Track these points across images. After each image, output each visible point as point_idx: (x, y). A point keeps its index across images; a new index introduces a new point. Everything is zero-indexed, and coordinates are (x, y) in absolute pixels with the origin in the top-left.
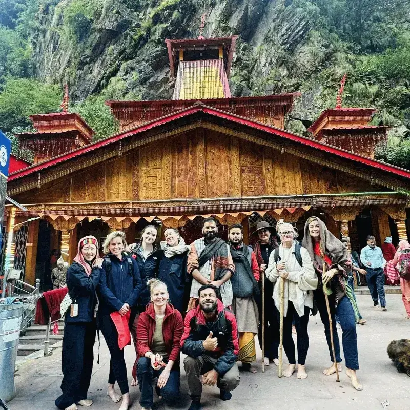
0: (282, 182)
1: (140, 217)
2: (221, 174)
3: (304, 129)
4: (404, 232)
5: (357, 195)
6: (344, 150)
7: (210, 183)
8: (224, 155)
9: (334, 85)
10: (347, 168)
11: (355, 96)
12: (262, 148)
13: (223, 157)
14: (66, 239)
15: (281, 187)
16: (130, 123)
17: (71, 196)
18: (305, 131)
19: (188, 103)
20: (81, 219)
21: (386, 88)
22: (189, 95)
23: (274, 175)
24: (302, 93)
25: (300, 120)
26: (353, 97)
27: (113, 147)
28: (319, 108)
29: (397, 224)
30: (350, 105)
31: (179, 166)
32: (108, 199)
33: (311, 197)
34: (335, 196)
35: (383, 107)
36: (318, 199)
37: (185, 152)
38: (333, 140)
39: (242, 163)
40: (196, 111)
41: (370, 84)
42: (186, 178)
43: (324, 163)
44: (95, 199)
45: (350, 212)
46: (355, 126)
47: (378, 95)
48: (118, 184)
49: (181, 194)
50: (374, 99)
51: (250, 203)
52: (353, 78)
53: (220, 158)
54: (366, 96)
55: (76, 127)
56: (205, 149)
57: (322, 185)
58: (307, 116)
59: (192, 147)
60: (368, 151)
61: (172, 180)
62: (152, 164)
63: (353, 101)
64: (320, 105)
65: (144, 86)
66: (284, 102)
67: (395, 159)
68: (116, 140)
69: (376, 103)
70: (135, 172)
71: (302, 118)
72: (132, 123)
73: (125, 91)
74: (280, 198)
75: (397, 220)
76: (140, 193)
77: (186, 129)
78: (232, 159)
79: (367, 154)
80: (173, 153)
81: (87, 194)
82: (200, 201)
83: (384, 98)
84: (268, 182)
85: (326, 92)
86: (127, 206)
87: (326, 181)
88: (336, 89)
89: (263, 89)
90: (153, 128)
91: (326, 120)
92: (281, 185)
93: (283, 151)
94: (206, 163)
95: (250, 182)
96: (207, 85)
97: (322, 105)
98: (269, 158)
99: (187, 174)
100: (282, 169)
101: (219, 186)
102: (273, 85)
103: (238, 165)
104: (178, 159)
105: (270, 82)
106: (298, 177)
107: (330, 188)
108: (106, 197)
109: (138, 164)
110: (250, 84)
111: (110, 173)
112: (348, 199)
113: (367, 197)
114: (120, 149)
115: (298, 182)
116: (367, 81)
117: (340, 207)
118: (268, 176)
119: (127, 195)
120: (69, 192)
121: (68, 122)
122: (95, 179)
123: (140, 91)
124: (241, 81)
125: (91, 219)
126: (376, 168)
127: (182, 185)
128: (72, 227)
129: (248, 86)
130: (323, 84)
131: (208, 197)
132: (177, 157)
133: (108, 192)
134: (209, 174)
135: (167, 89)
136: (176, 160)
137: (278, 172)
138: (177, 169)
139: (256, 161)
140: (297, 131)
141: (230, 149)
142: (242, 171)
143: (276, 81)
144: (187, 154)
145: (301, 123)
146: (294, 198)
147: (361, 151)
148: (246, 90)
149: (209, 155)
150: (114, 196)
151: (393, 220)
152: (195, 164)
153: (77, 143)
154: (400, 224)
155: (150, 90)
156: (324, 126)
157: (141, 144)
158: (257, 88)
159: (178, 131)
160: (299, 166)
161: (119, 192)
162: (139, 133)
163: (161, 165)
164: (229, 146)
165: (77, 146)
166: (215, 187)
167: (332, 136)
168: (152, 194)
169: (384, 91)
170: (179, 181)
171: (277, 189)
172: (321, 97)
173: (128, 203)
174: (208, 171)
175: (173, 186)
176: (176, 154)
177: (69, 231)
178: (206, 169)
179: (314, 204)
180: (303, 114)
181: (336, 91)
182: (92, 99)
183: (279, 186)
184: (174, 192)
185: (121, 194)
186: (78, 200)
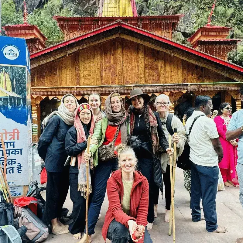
0: (170, 75)
1: (82, 97)
2: (132, 69)
3: (183, 38)
4: (240, 106)
5: (215, 84)
6: (210, 55)
7: (125, 75)
8: (134, 56)
9: (205, 8)
10: (211, 67)
11: (218, 16)
12: (159, 52)
13: (133, 58)
14: (35, 110)
15: (169, 79)
16: (70, 33)
17: (36, 82)
18: (184, 39)
19: (110, 20)
20: (44, 97)
21: (239, 11)
22: (109, 12)
23: (165, 70)
24: (183, 12)
25: (181, 32)
26: (217, 17)
27: (62, 50)
28: (194, 24)
29: (236, 102)
30: (214, 22)
31: (105, 64)
32: (60, 84)
33: (187, 85)
34: (202, 84)
35: (235, 24)
36: (191, 86)
37: (109, 54)
38: (203, 49)
39: (146, 62)
40: (117, 26)
41: (229, 7)
42: (110, 71)
43: (197, 64)
44: (52, 85)
45: (210, 94)
46: (218, 39)
47: (233, 16)
48: (66, 75)
49: (107, 82)
50: (230, 18)
51: (150, 88)
52: (218, 2)
53: (131, 59)
54: (224, 16)
55: (35, 35)
56: (122, 52)
57: (194, 77)
58: (185, 29)
59: (114, 51)
60: (224, 56)
61: (101, 73)
62: (88, 62)
63: (216, 20)
64: (195, 21)
65: (74, 3)
66: (173, 20)
67: (239, 60)
68: (64, 45)
69: (231, 21)
70: (77, 67)
71: (182, 31)
72: (72, 32)
73: (61, 7)
74: (168, 85)
75: (236, 100)
76: (81, 81)
77: (110, 38)
78: (139, 60)
79: (223, 58)
80: (101, 55)
81: (46, 82)
82: (119, 87)
83: (237, 18)
84: (161, 75)
85: (199, 12)
86: (73, 89)
87: (197, 75)
88: (206, 10)
89: (157, 9)
90: (88, 38)
91: (200, 34)
92: (169, 77)
93: (172, 55)
94: (122, 62)
95: (150, 75)
96: (121, 6)
97: (196, 21)
98: (163, 59)
99: (110, 69)
100: (170, 67)
101: (130, 77)
102: (164, 6)
103: (143, 64)
104: (105, 59)
105: (162, 3)
106: (180, 72)
107: (199, 79)
108: (59, 83)
109: (79, 62)
110: (148, 5)
111: (61, 67)
112: (209, 86)
113: (221, 85)
114: (67, 51)
115: (180, 76)
116: (227, 5)
117: (204, 91)
118: (162, 71)
119: (72, 82)
120: (34, 80)
121: (30, 31)
122: (50, 72)
123: (72, 7)
124: (142, 2)
125: (51, 98)
126: (228, 67)
127: (107, 76)
128: (38, 102)
129: (147, 6)
130: (197, 6)
131: (124, 84)
132: (104, 58)
133: (60, 80)
134: (125, 69)
135: (90, 6)
136: (103, 60)
137: (168, 68)
138: (104, 65)
139: (154, 61)
140: (178, 40)
141: (138, 53)
142: (146, 68)
143: (166, 2)
144: (111, 56)
145: (181, 34)
146: (177, 85)
147: (220, 56)
148: (145, 9)
149: (125, 56)
150: (64, 83)
151: (234, 99)
152: (115, 63)
153: (37, 47)
154: (238, 102)
155: (78, 7)
156: (198, 39)
157: (81, 48)
158: (153, 7)
159: (105, 40)
160: (181, 65)
161: (66, 80)
162: (79, 41)
163: (93, 62)
164: (137, 50)
165: (37, 49)
166: (128, 78)
167: (203, 45)
168: (88, 82)
169: (237, 13)
170: (105, 74)
171: (167, 79)
172: (195, 16)
173: (74, 88)
174: (124, 67)
175: (102, 77)
176: (103, 55)
177: (37, 105)
178: (123, 66)
179: (189, 89)
180: (182, 27)
181: (206, 11)
182: (38, 12)
183: (168, 78)
184: (102, 81)
185: (68, 82)
186: (41, 85)
